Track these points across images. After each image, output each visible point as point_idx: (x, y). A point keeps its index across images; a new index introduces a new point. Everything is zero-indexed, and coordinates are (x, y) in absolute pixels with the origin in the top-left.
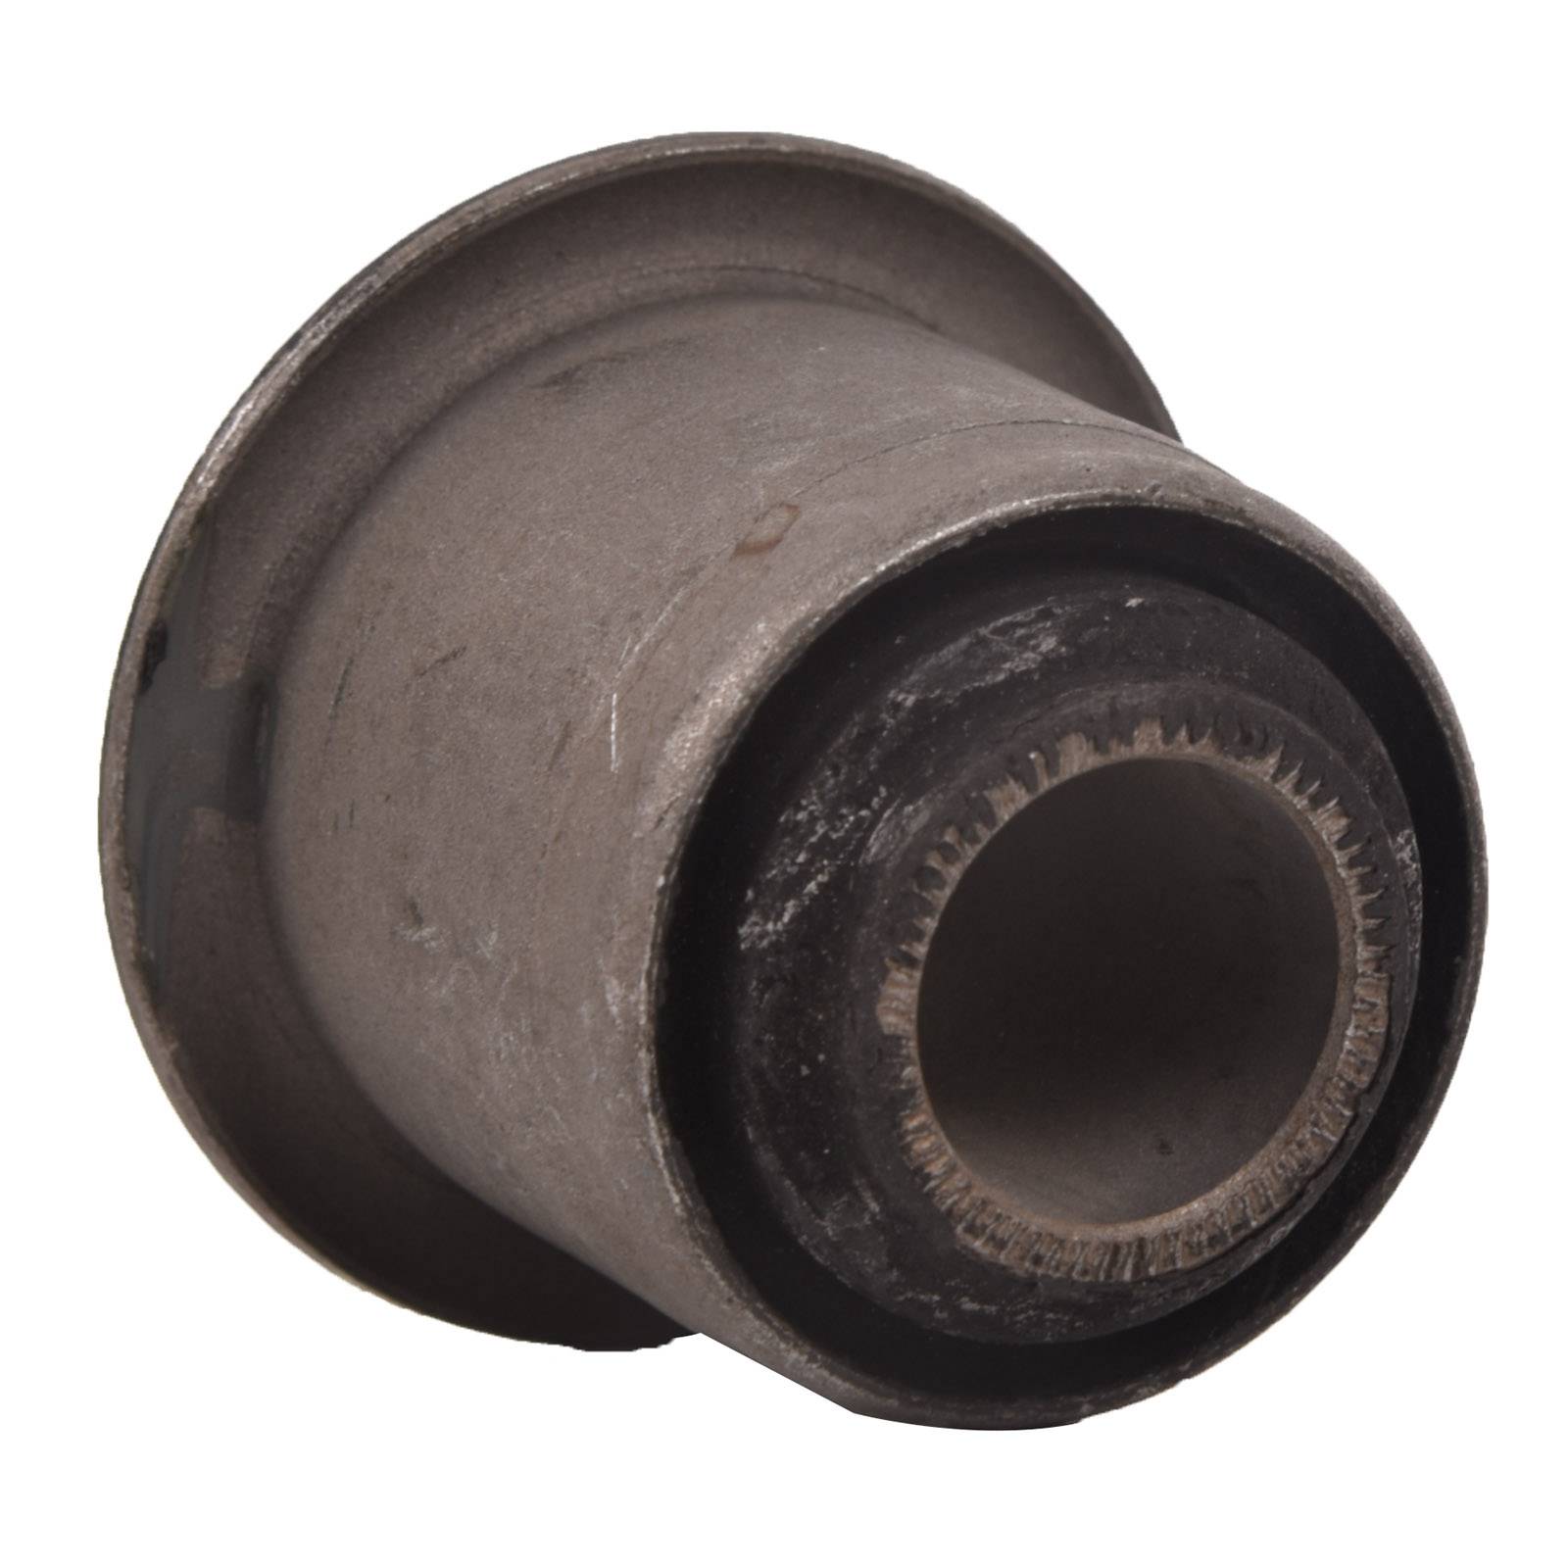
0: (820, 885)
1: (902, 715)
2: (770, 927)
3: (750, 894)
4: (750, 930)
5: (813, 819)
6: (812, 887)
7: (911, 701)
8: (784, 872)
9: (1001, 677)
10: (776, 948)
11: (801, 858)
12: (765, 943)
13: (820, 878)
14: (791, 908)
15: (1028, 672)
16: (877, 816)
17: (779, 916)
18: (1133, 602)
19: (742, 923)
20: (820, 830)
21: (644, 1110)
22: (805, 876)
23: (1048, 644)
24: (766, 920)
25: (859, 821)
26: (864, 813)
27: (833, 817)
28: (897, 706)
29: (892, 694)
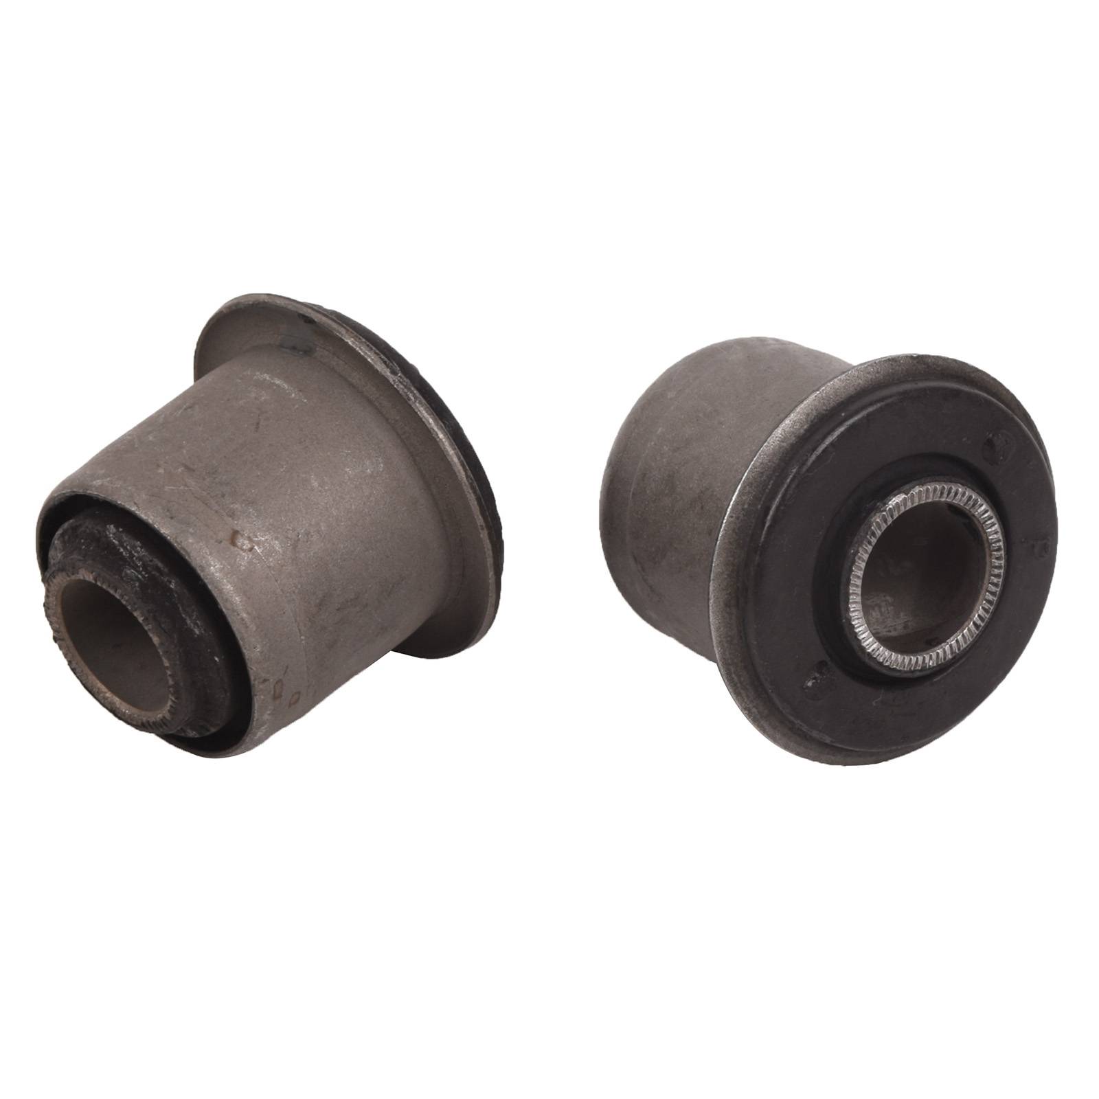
0: (122, 552)
1: (168, 583)
2: (111, 535)
3: (121, 530)
4: (112, 528)
5: (138, 552)
6: (122, 550)
7: (172, 586)
8: (125, 541)
9: (184, 616)
10: (106, 536)
11: (128, 547)
12: (108, 533)
13: (124, 553)
14: (116, 542)
15: (186, 624)
16: (140, 573)
17: (114, 539)
18: (216, 659)
19: (114, 526)
20: (136, 554)
21: (71, 489)
22: (125, 548)
23: (197, 631)
24: (114, 534)
25: (138, 567)
26: (141, 569)
27: (140, 559)
28: (170, 582)
29: (173, 581)
